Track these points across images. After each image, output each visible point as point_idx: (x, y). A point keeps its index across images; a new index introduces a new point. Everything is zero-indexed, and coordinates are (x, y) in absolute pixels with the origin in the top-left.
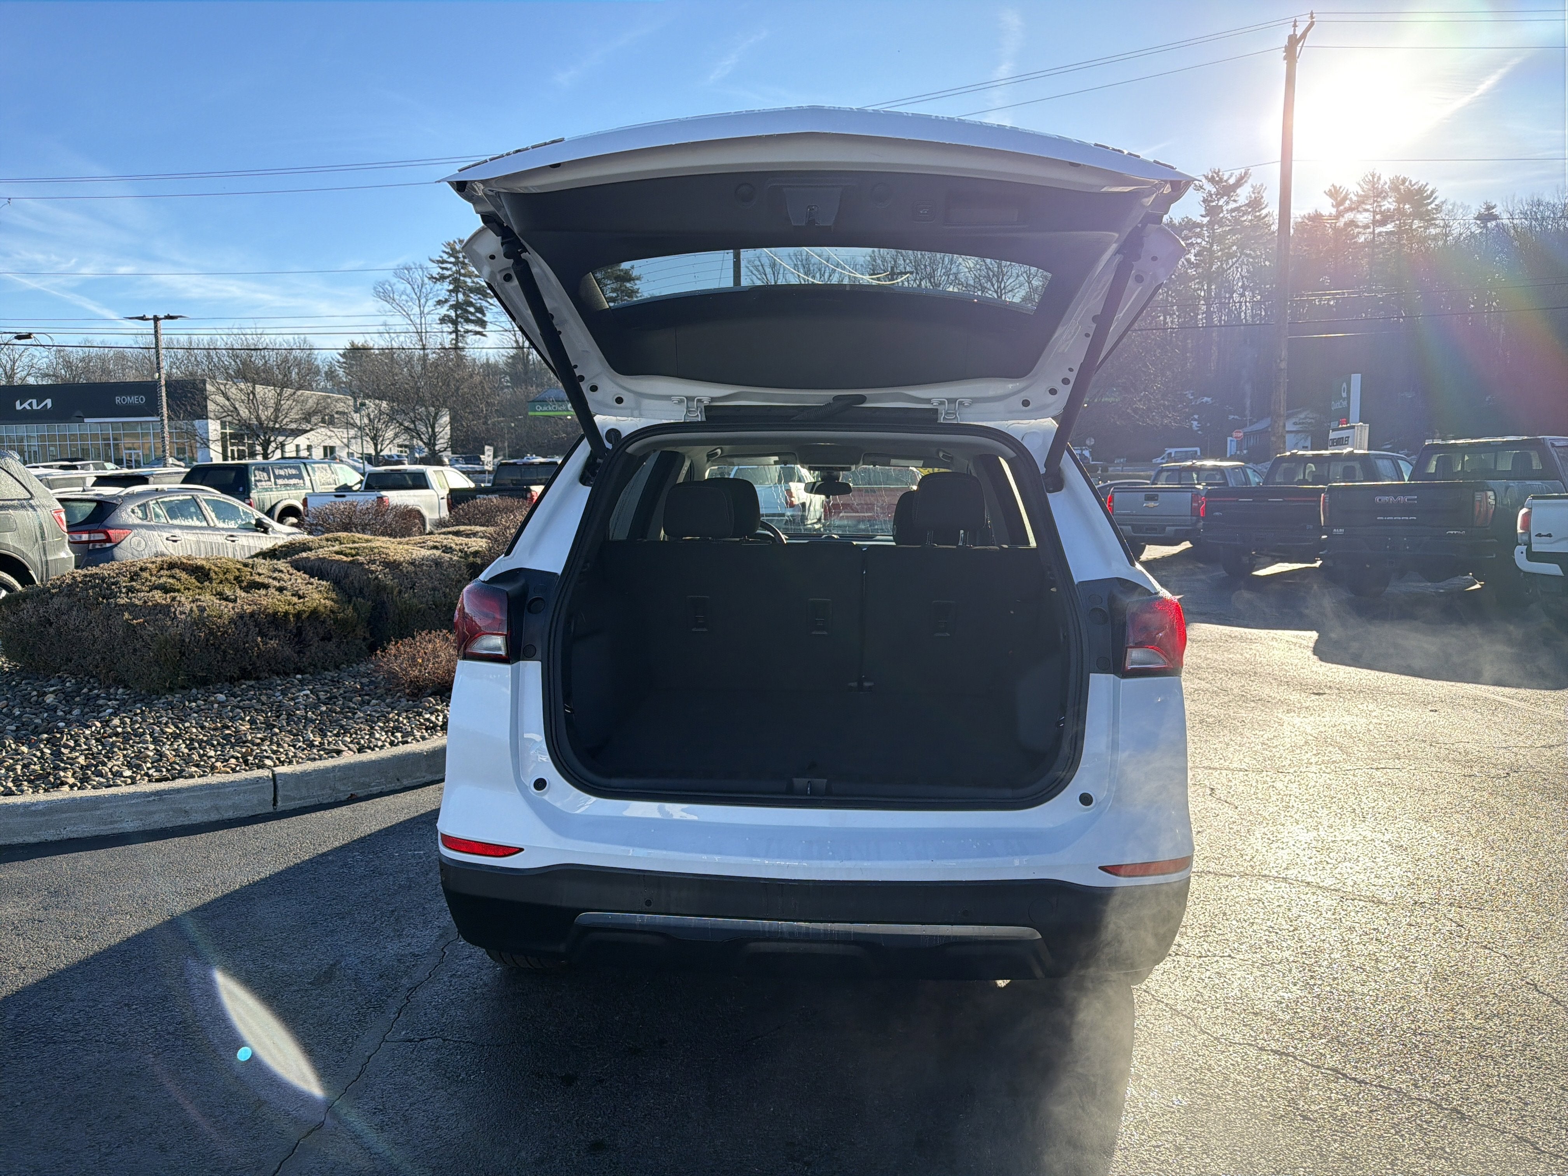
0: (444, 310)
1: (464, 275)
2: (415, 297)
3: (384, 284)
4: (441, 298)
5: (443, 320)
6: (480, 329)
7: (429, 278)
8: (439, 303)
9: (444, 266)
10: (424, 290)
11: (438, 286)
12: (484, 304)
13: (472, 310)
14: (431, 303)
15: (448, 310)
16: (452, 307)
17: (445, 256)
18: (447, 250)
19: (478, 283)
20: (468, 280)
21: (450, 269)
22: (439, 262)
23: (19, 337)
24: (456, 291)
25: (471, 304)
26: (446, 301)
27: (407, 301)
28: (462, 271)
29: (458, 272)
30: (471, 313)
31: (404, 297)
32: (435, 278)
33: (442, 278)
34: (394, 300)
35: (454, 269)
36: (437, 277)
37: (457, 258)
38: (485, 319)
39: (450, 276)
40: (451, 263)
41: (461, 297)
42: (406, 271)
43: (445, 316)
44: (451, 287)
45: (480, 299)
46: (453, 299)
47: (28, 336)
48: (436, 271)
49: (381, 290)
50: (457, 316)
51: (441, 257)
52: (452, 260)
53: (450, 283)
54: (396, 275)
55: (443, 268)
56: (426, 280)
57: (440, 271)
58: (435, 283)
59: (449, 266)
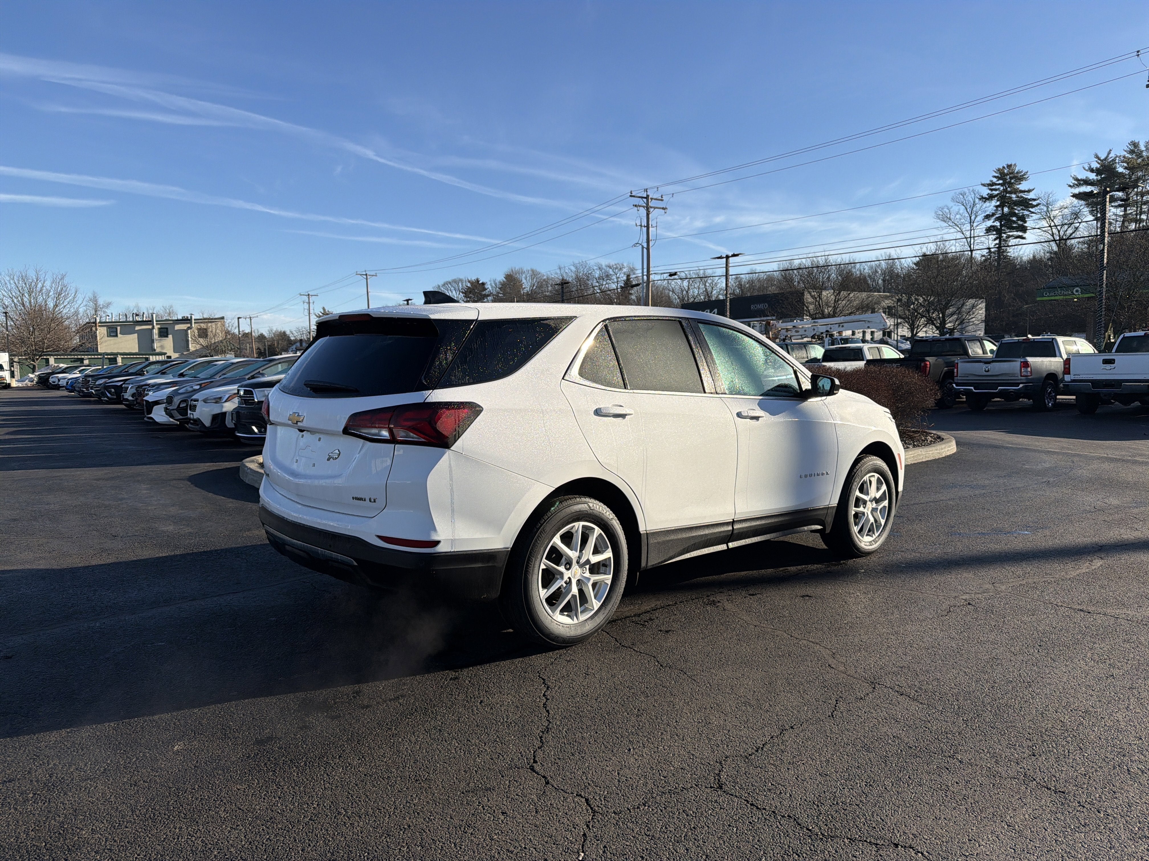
0: (989, 223)
1: (1011, 193)
2: (967, 215)
3: (943, 209)
4: (988, 213)
5: (989, 230)
6: (1020, 234)
7: (980, 199)
8: (988, 217)
9: (994, 187)
10: (974, 209)
11: (987, 204)
12: (1026, 213)
13: (1014, 219)
14: (980, 218)
15: (993, 222)
16: (997, 219)
17: (995, 180)
18: (997, 175)
19: (1022, 197)
20: (1014, 196)
21: (999, 189)
22: (989, 185)
23: (671, 275)
24: (1002, 206)
25: (1015, 215)
26: (993, 215)
27: (960, 219)
28: (1009, 189)
29: (1005, 191)
30: (1014, 222)
31: (958, 216)
32: (985, 198)
33: (991, 197)
34: (950, 219)
35: (1002, 188)
36: (987, 196)
37: (1005, 180)
38: (1026, 225)
39: (998, 194)
40: (999, 184)
41: (1006, 210)
42: (961, 197)
43: (991, 226)
44: (998, 203)
45: (1022, 209)
46: (999, 212)
47: (675, 274)
48: (985, 192)
49: (941, 213)
50: (1001, 225)
51: (992, 181)
52: (1001, 182)
53: (998, 200)
54: (953, 200)
55: (992, 190)
56: (977, 200)
57: (990, 192)
58: (985, 202)
59: (997, 187)
